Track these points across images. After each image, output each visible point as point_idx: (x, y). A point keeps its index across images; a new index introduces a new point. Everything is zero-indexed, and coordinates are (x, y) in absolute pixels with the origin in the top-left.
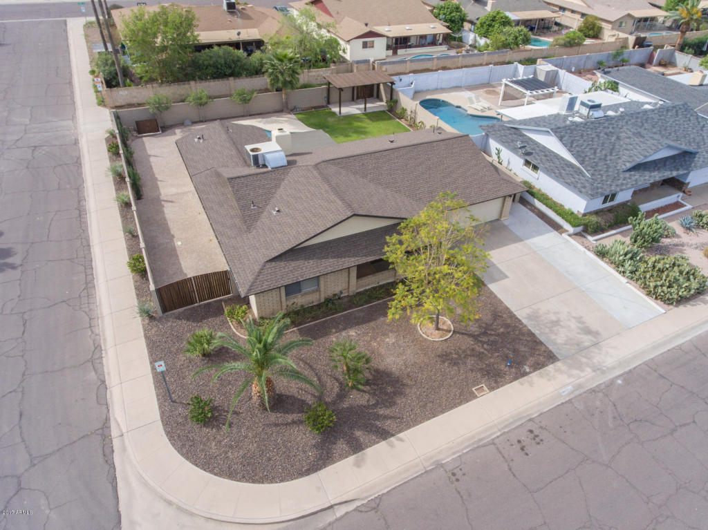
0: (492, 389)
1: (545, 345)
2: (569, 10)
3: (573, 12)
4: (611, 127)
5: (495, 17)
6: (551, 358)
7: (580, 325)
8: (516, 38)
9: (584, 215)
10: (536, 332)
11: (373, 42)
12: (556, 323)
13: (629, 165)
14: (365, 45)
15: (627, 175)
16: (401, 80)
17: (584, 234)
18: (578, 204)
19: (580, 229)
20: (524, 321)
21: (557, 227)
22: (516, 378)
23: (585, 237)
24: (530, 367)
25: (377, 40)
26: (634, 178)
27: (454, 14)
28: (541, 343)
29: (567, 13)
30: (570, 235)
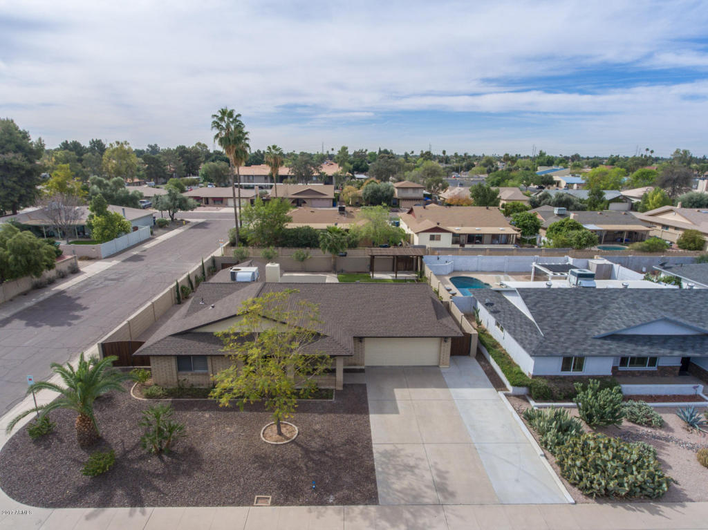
0: (274, 503)
1: (376, 485)
2: (672, 227)
3: (676, 228)
4: (600, 296)
5: (564, 223)
6: (371, 498)
7: (437, 479)
8: (580, 239)
9: (534, 377)
10: (378, 469)
11: (440, 236)
12: (411, 469)
13: (603, 332)
14: (432, 238)
15: (599, 342)
16: (438, 259)
17: (528, 398)
18: (527, 364)
19: (523, 391)
20: (376, 455)
21: (498, 385)
22: (309, 504)
23: (528, 402)
24: (336, 498)
25: (443, 235)
26: (606, 347)
27: (527, 221)
28: (374, 481)
29: (670, 230)
30: (507, 396)
